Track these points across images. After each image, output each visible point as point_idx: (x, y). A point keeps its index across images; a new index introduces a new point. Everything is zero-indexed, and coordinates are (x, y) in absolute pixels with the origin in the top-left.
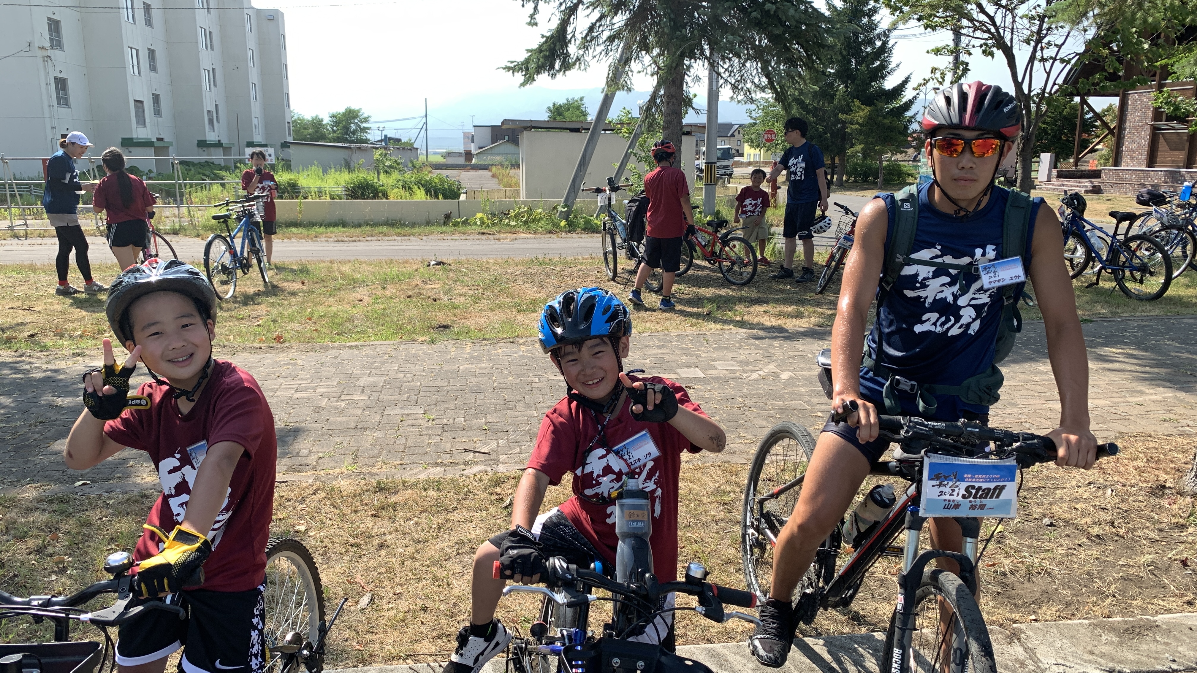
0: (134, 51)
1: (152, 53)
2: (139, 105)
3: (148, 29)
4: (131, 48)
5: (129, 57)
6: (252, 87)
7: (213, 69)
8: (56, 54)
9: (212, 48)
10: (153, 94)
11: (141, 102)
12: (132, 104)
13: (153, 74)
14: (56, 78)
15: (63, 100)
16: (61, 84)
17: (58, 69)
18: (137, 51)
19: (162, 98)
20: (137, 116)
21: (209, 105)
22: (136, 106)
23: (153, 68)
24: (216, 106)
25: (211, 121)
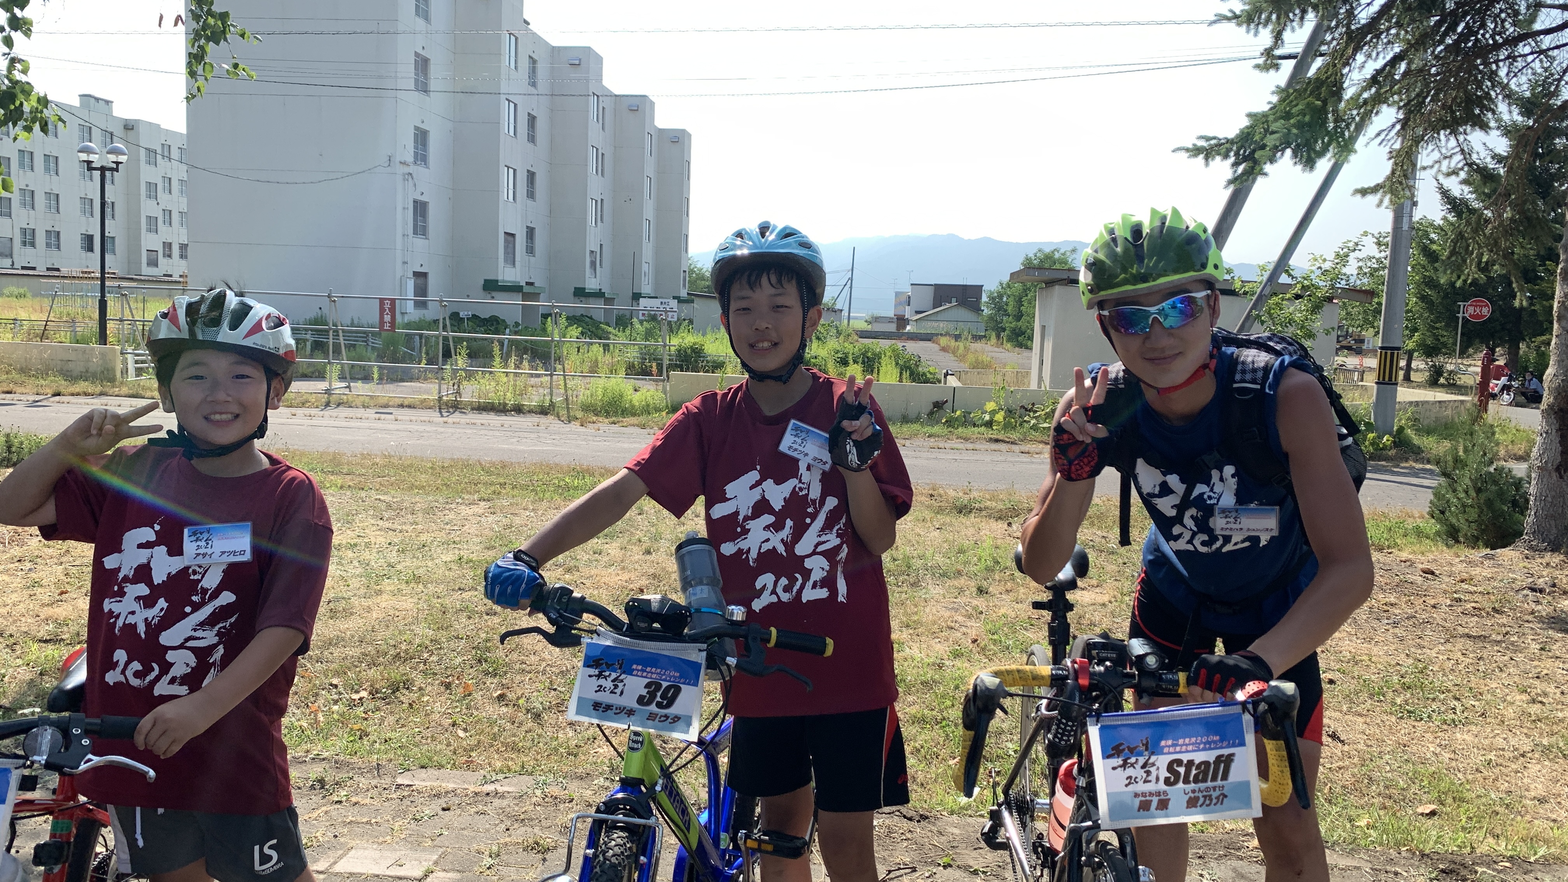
0: (511, 171)
1: (531, 176)
2: (510, 238)
3: (531, 145)
4: (508, 168)
5: (506, 179)
6: (645, 225)
7: (602, 200)
8: (419, 171)
9: (602, 175)
10: (528, 227)
11: (513, 235)
12: (502, 237)
13: (530, 202)
14: (415, 202)
15: (420, 229)
16: (420, 209)
17: (419, 190)
18: (515, 170)
19: (537, 233)
20: (506, 253)
21: (592, 245)
22: (506, 241)
23: (531, 195)
24: (601, 245)
25: (593, 264)
